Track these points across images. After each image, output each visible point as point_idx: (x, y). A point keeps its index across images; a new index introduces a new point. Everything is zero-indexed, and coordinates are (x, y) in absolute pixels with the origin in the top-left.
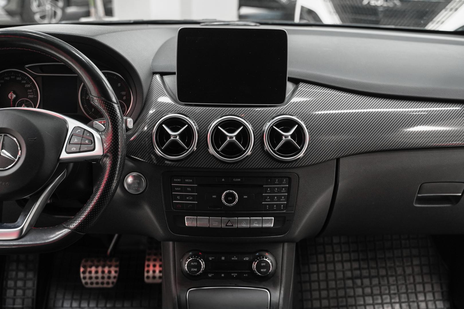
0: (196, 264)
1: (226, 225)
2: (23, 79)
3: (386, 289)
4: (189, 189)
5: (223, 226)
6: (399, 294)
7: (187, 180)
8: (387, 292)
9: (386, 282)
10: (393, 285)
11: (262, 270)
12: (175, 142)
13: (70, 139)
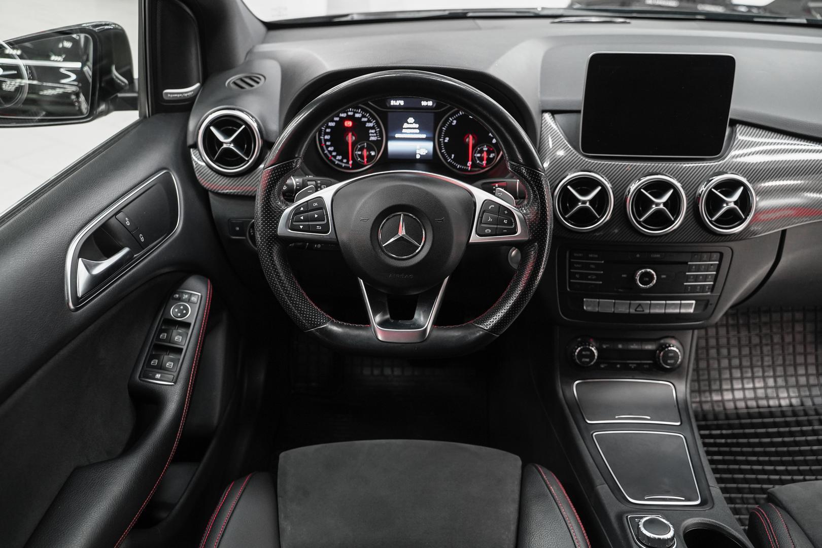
0: (588, 353)
1: (636, 310)
2: (363, 116)
3: (758, 361)
4: (592, 266)
5: (632, 311)
6: (773, 367)
7: (591, 256)
8: (759, 363)
9: (759, 352)
10: (768, 355)
11: (669, 361)
12: (585, 209)
13: (480, 217)
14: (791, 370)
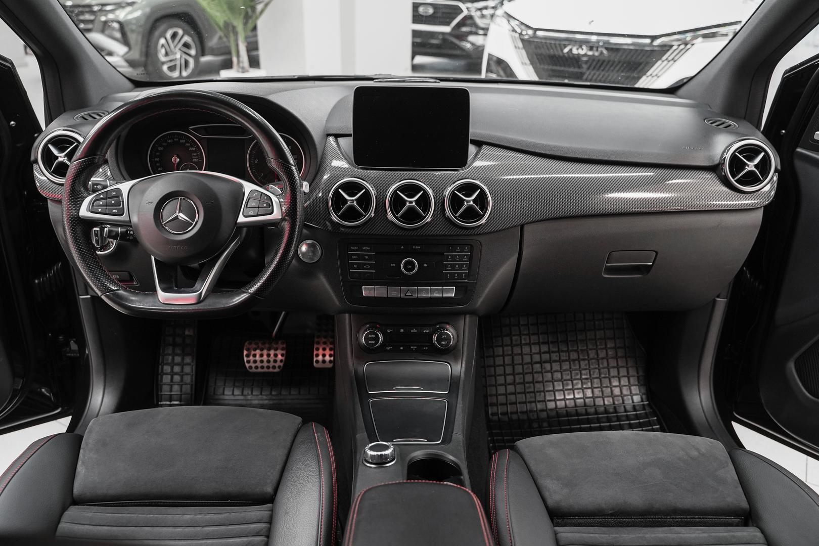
0: (374, 336)
1: (406, 295)
2: (187, 142)
3: (577, 374)
4: (366, 257)
5: (403, 296)
6: (591, 379)
7: (364, 248)
8: (579, 377)
9: (578, 367)
10: (586, 369)
11: (442, 343)
12: (352, 208)
13: (247, 203)
14: (606, 382)
